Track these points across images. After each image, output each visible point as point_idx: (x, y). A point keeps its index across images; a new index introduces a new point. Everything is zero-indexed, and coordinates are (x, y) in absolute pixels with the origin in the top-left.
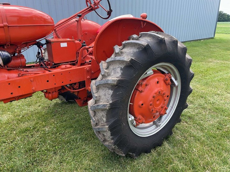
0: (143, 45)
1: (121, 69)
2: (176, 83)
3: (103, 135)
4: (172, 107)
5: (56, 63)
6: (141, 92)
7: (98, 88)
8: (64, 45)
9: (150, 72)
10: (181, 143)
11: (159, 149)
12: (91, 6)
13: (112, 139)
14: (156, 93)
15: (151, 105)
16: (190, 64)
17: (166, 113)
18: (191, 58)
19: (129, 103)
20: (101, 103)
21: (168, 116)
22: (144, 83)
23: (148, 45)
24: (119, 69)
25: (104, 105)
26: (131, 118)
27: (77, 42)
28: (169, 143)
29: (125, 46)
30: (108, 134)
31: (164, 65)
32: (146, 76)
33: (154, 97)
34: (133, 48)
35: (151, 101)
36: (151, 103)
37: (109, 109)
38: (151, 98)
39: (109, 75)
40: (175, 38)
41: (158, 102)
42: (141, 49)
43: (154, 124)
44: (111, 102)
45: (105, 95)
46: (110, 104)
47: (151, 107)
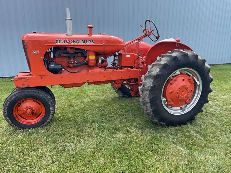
0: (173, 56)
1: (159, 69)
2: (198, 83)
3: (146, 106)
4: (195, 100)
5: (123, 66)
6: (171, 84)
7: (146, 78)
8: (128, 56)
9: (178, 72)
10: (200, 125)
11: (183, 126)
12: (146, 34)
14: (181, 86)
17: (190, 103)
18: (210, 67)
19: (163, 89)
20: (147, 86)
21: (192, 105)
22: (174, 79)
23: (176, 56)
24: (158, 68)
25: (148, 87)
26: (164, 99)
27: (136, 55)
28: (192, 124)
29: (163, 57)
30: (149, 105)
32: (175, 75)
33: (180, 88)
34: (168, 58)
35: (178, 91)
36: (178, 92)
37: (151, 89)
38: (177, 89)
39: (152, 72)
40: (196, 53)
41: (183, 93)
42: (172, 59)
43: (181, 109)
44: (152, 85)
45: (149, 82)
46: (151, 86)
47: (177, 94)
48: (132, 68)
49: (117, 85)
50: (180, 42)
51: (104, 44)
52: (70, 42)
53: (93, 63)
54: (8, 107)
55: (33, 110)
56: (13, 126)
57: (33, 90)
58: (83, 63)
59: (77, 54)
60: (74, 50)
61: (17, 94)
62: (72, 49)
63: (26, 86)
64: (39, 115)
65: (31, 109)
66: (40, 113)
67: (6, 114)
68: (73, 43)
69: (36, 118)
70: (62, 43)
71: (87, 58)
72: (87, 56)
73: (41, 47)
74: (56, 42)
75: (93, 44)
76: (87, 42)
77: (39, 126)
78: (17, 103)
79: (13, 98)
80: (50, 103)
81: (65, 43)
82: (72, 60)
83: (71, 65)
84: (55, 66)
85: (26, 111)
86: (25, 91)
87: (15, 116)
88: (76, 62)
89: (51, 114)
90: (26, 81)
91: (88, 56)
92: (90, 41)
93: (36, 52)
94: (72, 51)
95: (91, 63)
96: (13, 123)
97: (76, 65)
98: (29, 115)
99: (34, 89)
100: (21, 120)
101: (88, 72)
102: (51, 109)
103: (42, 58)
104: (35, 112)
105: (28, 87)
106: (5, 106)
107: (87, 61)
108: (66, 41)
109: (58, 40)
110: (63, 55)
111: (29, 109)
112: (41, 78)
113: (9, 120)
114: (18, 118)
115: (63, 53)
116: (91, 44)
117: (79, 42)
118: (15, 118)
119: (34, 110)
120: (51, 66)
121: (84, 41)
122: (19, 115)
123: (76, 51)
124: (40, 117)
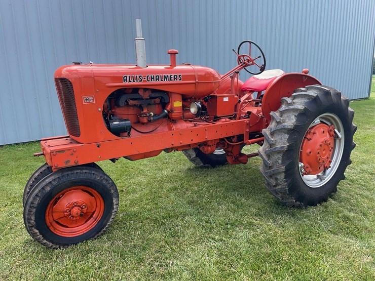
0: (313, 96)
1: (296, 116)
2: (340, 136)
3: (276, 178)
4: (336, 162)
5: (218, 116)
6: (310, 139)
8: (226, 99)
9: (317, 121)
11: (325, 204)
12: (244, 63)
13: (285, 182)
14: (322, 142)
15: (318, 153)
16: (353, 116)
17: (330, 167)
18: (353, 110)
19: (300, 150)
20: (278, 146)
21: (332, 170)
22: (312, 131)
23: (317, 96)
24: (293, 116)
25: (282, 147)
26: (301, 165)
28: (335, 200)
29: (295, 97)
30: (282, 177)
31: (329, 116)
32: (314, 125)
33: (321, 146)
34: (304, 98)
35: (318, 150)
36: (318, 151)
37: (286, 151)
38: (318, 146)
39: (284, 122)
40: (338, 91)
41: (324, 152)
42: (311, 100)
43: (317, 178)
44: (288, 144)
45: (281, 139)
46: (288, 146)
47: (318, 155)
48: (231, 119)
49: (209, 148)
50: (308, 75)
51: (197, 80)
52: (146, 79)
53: (179, 114)
54: (37, 208)
55: (82, 208)
56: (44, 244)
57: (84, 171)
58: (162, 115)
59: (153, 100)
60: (150, 93)
61: (54, 180)
62: (147, 92)
63: (72, 164)
64: (92, 216)
65: (79, 206)
66: (93, 211)
67: (32, 222)
68: (150, 80)
69: (86, 222)
70: (134, 81)
71: (169, 106)
72: (169, 102)
73: (98, 90)
74: (124, 80)
75: (181, 82)
76: (171, 78)
77: (92, 237)
78: (54, 198)
79: (48, 189)
80: (112, 191)
81: (138, 81)
82: (145, 111)
83: (145, 120)
84: (121, 123)
85: (70, 211)
86: (69, 173)
87: (49, 224)
88: (152, 114)
89: (114, 211)
90: (72, 154)
91: (170, 104)
92: (176, 77)
93: (90, 100)
94: (146, 95)
95: (175, 114)
96: (45, 238)
97: (152, 118)
98: (74, 219)
99: (85, 167)
100: (58, 230)
101: (170, 129)
102: (114, 201)
103: (100, 109)
104: (85, 212)
105: (74, 164)
106: (31, 207)
107: (169, 112)
108: (139, 77)
109: (126, 77)
110: (131, 102)
111: (75, 206)
112: (98, 146)
113: (38, 234)
114: (53, 227)
115: (131, 99)
116: (178, 82)
117: (160, 79)
118: (49, 228)
119: (84, 207)
120: (114, 123)
121: (167, 76)
122: (54, 220)
123: (153, 95)
124: (92, 218)
